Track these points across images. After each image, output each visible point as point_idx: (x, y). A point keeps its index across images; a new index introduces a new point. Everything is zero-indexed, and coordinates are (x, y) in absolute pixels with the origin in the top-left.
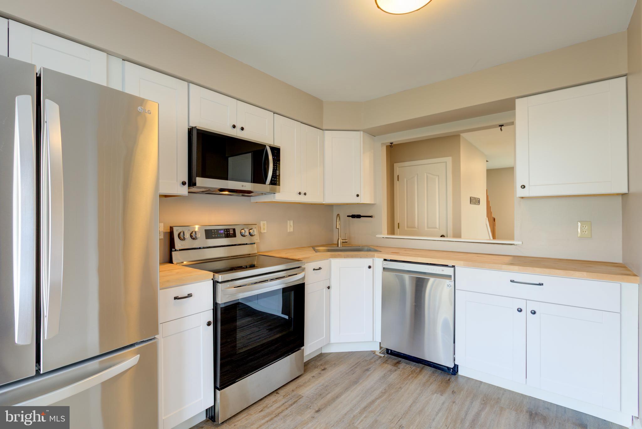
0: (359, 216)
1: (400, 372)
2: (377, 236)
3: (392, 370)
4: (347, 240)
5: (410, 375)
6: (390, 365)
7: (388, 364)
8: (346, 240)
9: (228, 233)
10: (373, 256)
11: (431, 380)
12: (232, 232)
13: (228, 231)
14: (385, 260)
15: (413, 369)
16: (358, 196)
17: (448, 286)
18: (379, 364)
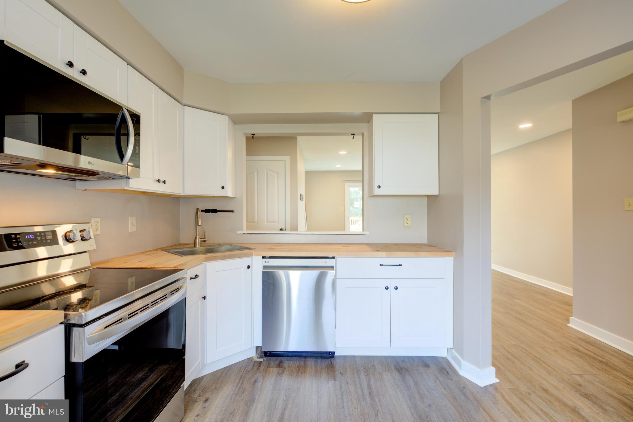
0: (215, 211)
1: (288, 372)
2: (238, 232)
3: (280, 373)
4: (206, 238)
5: (298, 371)
6: (275, 367)
7: (272, 367)
8: (204, 238)
9: (44, 238)
10: (251, 255)
11: (318, 369)
12: (49, 237)
13: (43, 236)
14: (263, 257)
15: (297, 364)
16: (223, 188)
17: (331, 276)
18: (264, 370)
